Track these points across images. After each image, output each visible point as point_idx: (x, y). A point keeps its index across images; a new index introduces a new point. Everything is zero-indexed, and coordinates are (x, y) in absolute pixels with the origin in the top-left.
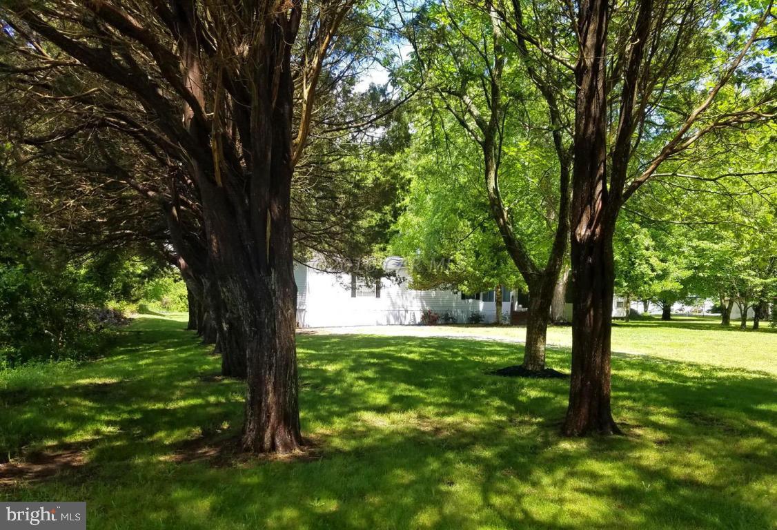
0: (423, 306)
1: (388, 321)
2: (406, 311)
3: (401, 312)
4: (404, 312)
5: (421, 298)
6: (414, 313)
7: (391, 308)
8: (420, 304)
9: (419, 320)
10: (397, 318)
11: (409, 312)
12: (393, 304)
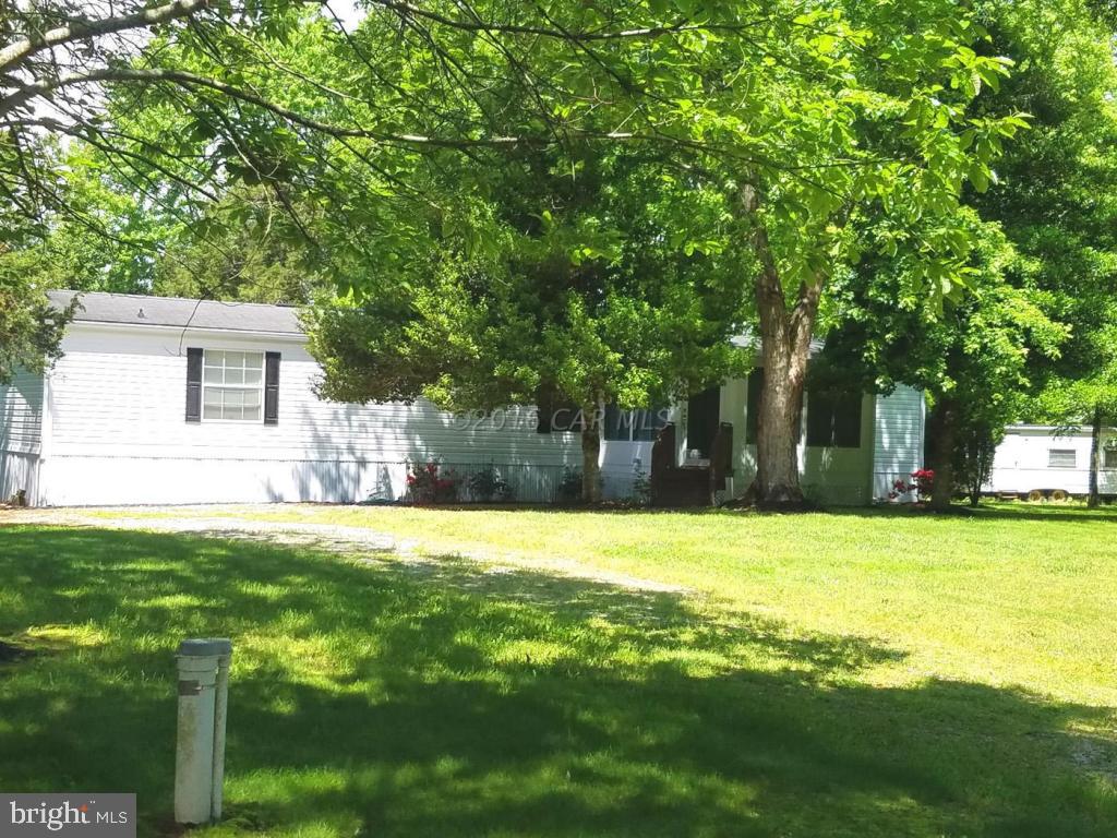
0: (414, 452)
1: (304, 491)
2: (362, 463)
3: (344, 466)
4: (353, 468)
5: (411, 428)
6: (386, 469)
7: (314, 456)
8: (404, 444)
9: (400, 489)
10: (331, 482)
11: (372, 468)
12: (321, 442)
